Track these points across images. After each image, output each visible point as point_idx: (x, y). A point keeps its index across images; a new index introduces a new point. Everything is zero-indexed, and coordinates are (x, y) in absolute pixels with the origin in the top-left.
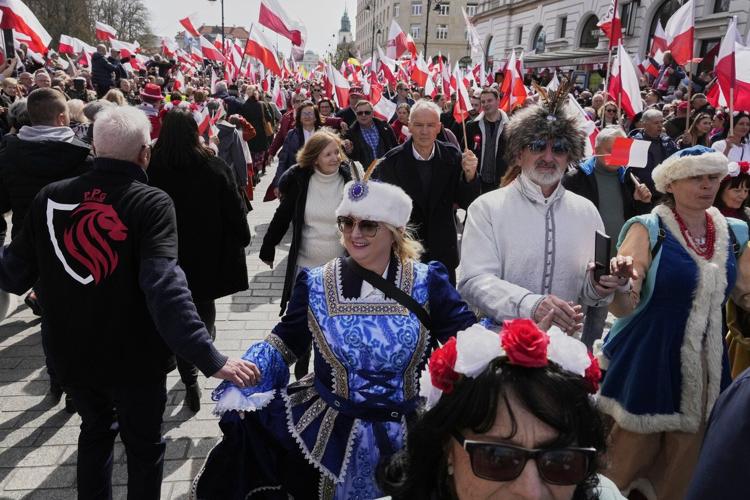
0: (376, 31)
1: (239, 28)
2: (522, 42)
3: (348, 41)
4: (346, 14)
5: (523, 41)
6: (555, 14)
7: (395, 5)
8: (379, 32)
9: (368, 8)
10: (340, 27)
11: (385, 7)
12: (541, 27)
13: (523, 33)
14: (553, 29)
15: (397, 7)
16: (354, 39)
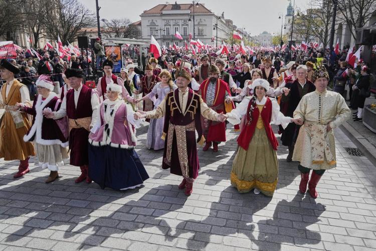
4: (290, 4)
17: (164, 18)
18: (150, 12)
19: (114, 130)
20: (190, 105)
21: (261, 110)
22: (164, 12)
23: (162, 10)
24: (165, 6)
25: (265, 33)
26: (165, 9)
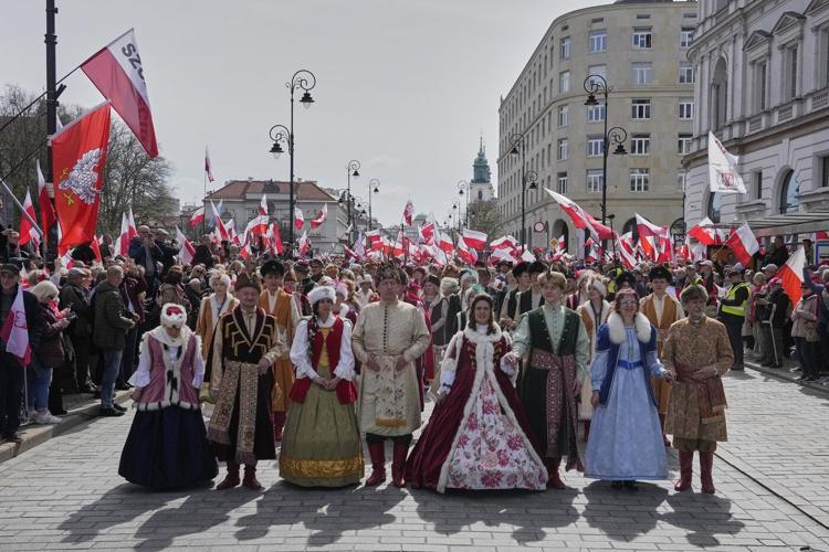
0: (528, 184)
1: (307, 183)
2: (763, 195)
3: (486, 198)
4: (481, 155)
5: (765, 194)
6: (810, 151)
7: (560, 141)
8: (533, 186)
9: (515, 151)
10: (472, 176)
11: (544, 144)
12: (791, 172)
13: (763, 182)
14: (809, 174)
15: (564, 144)
16: (496, 195)
17: (247, 205)
18: (219, 194)
19: (182, 381)
20: (261, 334)
21: (325, 334)
22: (249, 196)
23: (244, 192)
24: (249, 184)
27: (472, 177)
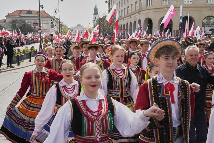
18: (11, 14)
22: (22, 15)
23: (20, 13)
24: (21, 11)
25: (79, 25)
26: (21, 13)
27: (94, 13)
